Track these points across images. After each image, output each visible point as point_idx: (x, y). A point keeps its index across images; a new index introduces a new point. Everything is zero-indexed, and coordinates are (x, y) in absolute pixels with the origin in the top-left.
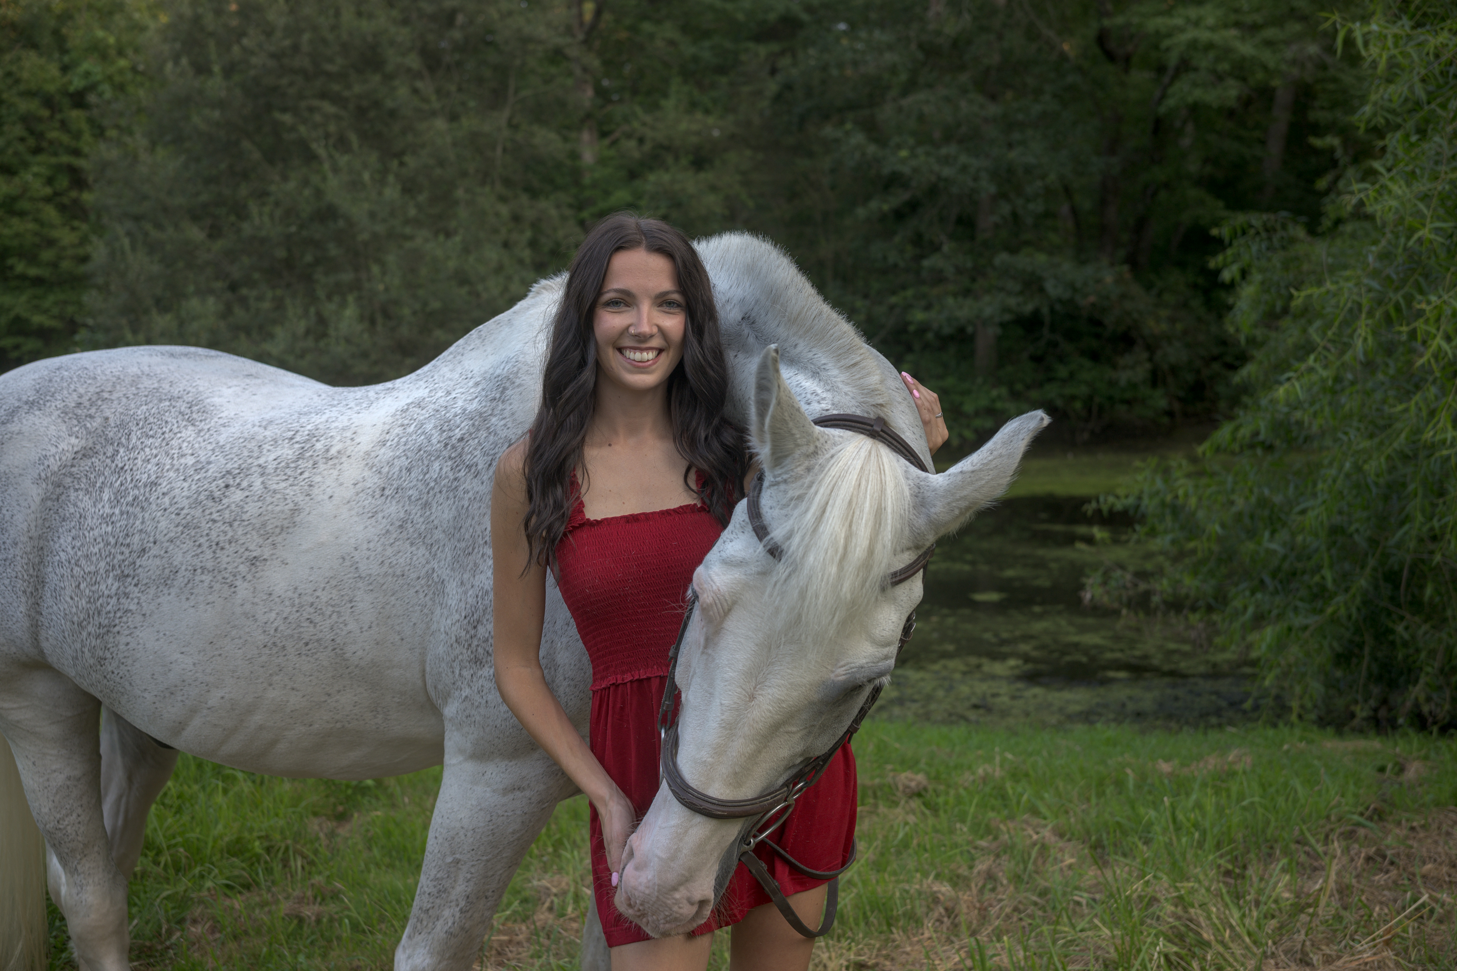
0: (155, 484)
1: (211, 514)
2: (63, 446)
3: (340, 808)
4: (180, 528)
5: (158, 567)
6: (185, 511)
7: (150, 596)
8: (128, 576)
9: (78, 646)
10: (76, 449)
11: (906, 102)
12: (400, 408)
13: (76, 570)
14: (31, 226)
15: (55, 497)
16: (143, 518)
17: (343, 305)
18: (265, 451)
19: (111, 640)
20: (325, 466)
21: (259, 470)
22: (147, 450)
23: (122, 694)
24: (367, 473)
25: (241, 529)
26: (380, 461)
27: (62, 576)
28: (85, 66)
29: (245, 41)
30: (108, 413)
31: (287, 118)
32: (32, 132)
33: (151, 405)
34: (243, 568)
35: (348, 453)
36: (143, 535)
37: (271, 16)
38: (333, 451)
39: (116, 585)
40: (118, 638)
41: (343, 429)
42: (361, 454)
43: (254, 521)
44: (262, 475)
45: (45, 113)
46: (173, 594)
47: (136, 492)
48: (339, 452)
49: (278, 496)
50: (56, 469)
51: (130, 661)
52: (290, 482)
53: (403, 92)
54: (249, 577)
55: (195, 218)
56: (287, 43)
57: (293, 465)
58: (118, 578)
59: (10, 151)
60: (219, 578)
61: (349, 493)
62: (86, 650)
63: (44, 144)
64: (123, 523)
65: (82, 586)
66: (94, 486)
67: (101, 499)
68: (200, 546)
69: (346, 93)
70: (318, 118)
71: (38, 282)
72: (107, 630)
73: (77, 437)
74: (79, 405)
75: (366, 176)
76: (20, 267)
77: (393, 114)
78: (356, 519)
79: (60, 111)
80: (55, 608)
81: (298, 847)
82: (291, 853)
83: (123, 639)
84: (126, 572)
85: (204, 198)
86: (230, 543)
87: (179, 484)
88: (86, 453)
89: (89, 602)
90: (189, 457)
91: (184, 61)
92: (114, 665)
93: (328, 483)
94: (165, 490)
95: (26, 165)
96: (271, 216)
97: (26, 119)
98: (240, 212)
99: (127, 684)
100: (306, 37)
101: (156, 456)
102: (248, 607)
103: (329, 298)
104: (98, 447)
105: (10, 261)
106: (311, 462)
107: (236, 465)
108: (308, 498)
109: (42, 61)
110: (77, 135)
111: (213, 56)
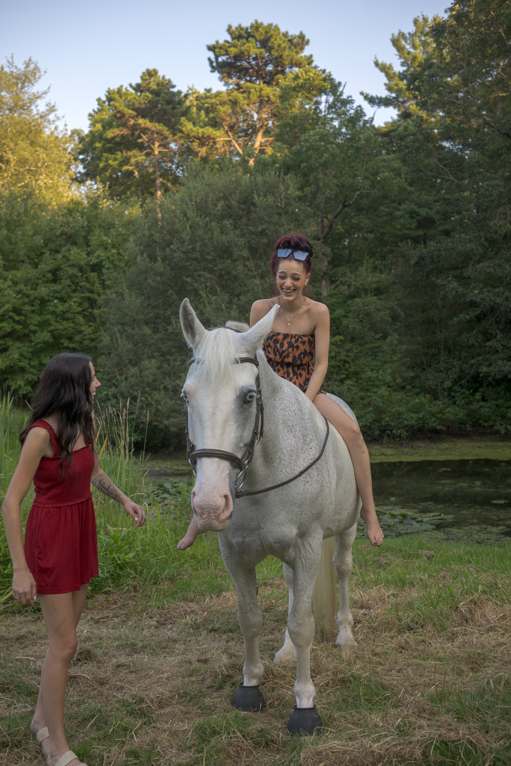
11: (478, 266)
14: (71, 325)
28: (98, 253)
29: (172, 246)
31: (189, 280)
32: (73, 282)
37: (184, 235)
45: (81, 274)
55: (147, 323)
56: (190, 247)
59: (64, 291)
63: (79, 288)
69: (215, 268)
70: (202, 280)
75: (224, 305)
76: (66, 343)
77: (235, 278)
79: (86, 273)
85: (151, 315)
91: (145, 255)
95: (71, 297)
97: (72, 277)
100: (198, 244)
105: (61, 341)
109: (79, 251)
110: (93, 284)
111: (158, 253)
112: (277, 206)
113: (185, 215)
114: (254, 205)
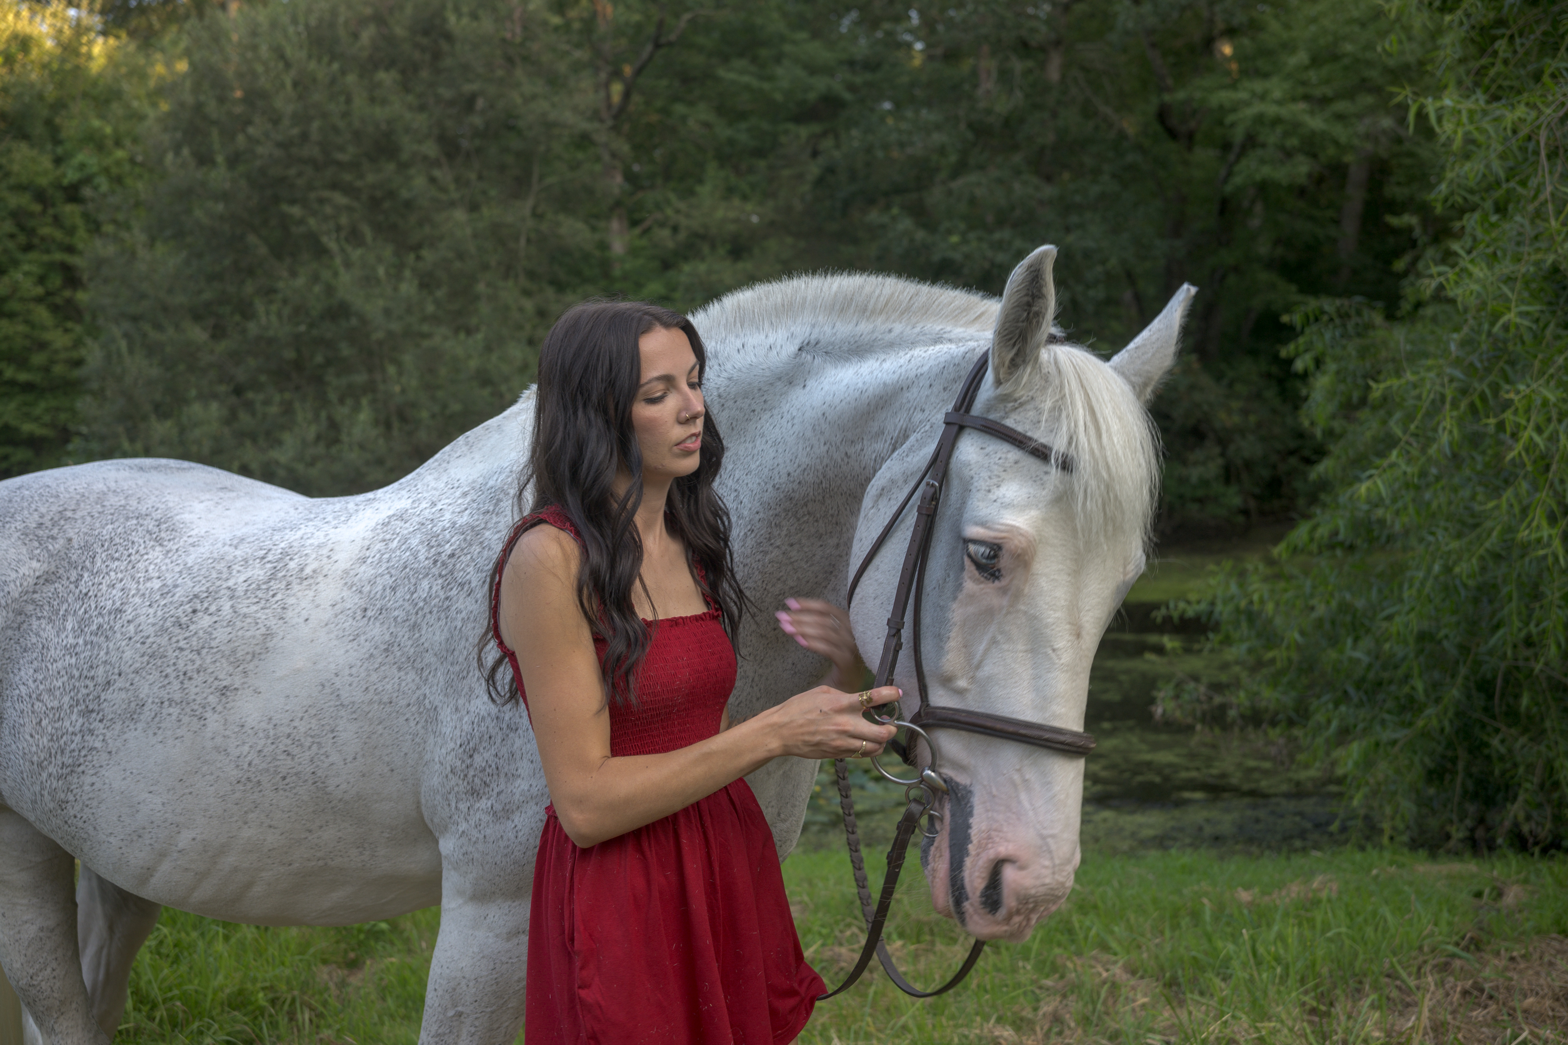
0: (119, 611)
1: (178, 641)
2: (23, 570)
3: (352, 955)
4: (146, 658)
5: (123, 700)
6: (150, 640)
7: (116, 732)
8: (92, 711)
9: (37, 788)
10: (37, 574)
11: (956, 185)
12: (381, 522)
13: (38, 705)
14: (21, 328)
15: (15, 625)
16: (108, 648)
17: (357, 408)
18: (234, 572)
19: (75, 780)
20: (299, 587)
21: (228, 593)
22: (112, 574)
23: (85, 840)
24: (346, 593)
25: (209, 657)
26: (360, 580)
27: (22, 712)
28: (81, 157)
29: (251, 130)
30: (71, 534)
31: (296, 211)
32: (22, 228)
33: (117, 524)
34: (212, 699)
35: (324, 572)
36: (108, 667)
37: (278, 103)
38: (308, 570)
39: (81, 721)
40: (82, 778)
41: (319, 546)
42: (339, 572)
43: (223, 648)
44: (231, 598)
45: (37, 208)
46: (140, 729)
47: (100, 620)
48: (314, 571)
49: (249, 620)
50: (17, 595)
51: (95, 803)
52: (261, 605)
53: (419, 181)
54: (219, 708)
55: (197, 317)
56: (295, 131)
57: (264, 587)
58: (82, 714)
60: (188, 710)
61: (327, 615)
62: (45, 793)
63: (36, 241)
64: (88, 653)
65: (44, 723)
66: (57, 614)
67: (65, 628)
68: (166, 676)
69: (359, 184)
70: (328, 210)
71: (28, 387)
72: (72, 769)
73: (39, 561)
74: (40, 525)
75: (381, 271)
77: (408, 205)
78: (336, 642)
79: (53, 205)
80: (14, 746)
81: (306, 998)
82: (298, 1005)
83: (88, 780)
84: (91, 707)
85: (207, 296)
86: (198, 672)
87: (144, 610)
88: (48, 578)
89: (52, 740)
90: (155, 581)
91: (186, 151)
92: (77, 808)
93: (303, 605)
94: (130, 617)
95: (16, 263)
96: (279, 315)
97: (17, 215)
98: (246, 311)
99: (91, 828)
100: (316, 125)
101: (121, 580)
102: (219, 740)
103: (342, 401)
104: (61, 571)
106: (284, 583)
107: (204, 588)
108: (281, 622)
109: (34, 153)
110: (71, 231)
111: (217, 146)
112: (504, 40)
113: (280, 54)
114: (449, 37)
